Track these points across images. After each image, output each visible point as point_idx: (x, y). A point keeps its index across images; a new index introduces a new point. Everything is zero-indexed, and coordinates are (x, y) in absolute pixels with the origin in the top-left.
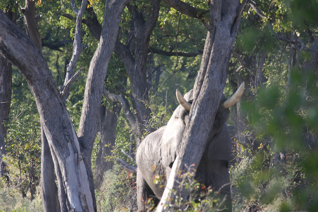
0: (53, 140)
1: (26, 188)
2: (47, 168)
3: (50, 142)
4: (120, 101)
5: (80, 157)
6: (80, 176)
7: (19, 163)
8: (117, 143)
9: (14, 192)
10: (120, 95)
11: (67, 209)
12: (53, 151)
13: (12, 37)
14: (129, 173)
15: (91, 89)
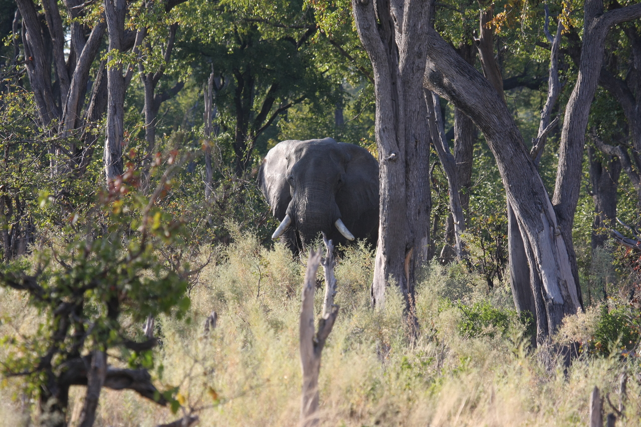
0: (520, 211)
1: (492, 274)
2: (516, 246)
3: (517, 213)
4: (618, 154)
5: (558, 231)
6: (558, 256)
7: (481, 242)
8: (619, 209)
9: (477, 280)
10: (618, 147)
11: (543, 300)
12: (521, 224)
13: (462, 78)
14: (629, 249)
15: (568, 141)
